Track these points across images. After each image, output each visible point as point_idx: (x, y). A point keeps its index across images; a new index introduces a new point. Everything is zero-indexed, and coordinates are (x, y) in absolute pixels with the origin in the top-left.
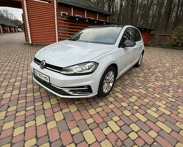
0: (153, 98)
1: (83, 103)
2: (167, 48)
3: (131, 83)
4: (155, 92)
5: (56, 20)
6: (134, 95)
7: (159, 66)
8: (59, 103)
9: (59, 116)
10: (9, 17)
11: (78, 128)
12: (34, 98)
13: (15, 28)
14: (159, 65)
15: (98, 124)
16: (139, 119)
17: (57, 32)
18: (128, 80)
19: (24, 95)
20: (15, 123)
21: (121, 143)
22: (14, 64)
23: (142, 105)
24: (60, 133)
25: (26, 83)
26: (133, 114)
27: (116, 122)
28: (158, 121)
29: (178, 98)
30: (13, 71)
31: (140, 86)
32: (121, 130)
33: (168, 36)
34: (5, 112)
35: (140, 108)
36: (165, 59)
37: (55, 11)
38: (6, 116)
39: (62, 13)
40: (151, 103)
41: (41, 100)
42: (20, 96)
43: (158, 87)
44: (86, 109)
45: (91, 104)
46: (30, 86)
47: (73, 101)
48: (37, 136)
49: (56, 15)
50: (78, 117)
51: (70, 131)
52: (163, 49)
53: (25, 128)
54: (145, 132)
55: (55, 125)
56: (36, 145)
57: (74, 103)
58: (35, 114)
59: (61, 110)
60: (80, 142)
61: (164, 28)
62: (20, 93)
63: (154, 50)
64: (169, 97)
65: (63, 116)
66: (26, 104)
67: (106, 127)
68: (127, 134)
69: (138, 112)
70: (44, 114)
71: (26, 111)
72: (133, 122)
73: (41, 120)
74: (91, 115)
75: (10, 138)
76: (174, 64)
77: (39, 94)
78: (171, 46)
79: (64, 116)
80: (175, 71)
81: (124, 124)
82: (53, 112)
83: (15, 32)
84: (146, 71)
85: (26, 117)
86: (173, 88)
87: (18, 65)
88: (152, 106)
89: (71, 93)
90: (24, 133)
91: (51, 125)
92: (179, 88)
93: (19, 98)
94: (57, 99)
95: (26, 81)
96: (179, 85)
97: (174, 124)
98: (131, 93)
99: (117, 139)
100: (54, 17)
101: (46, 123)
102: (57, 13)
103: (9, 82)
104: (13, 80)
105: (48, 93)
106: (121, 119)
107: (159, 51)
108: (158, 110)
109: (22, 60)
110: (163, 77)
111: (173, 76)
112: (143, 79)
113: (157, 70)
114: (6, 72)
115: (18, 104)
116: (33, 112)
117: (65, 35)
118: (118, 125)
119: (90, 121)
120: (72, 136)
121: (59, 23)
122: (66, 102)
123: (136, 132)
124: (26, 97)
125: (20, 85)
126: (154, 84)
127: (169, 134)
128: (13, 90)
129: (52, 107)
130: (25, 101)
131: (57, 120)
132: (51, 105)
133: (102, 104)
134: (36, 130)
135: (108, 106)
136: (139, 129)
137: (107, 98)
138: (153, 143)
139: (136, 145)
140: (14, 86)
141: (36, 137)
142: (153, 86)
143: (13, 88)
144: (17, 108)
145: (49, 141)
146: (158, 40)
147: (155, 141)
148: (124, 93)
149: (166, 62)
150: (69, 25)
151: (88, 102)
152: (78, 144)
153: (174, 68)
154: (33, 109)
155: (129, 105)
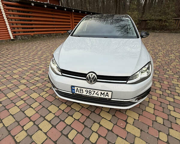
8: (115, 116)
11: (162, 133)
59: (127, 122)
77: (78, 114)
79: (136, 127)
82: (122, 128)
129: (114, 124)
131: (137, 135)
150: (18, 11)
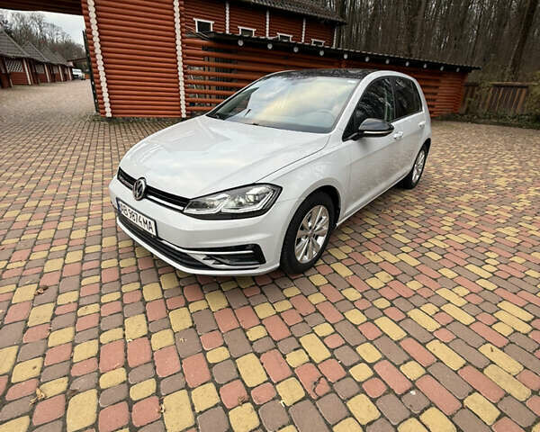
0: (435, 280)
1: (242, 289)
2: (515, 126)
3: (382, 236)
4: (444, 262)
5: (179, 48)
6: (383, 270)
7: (475, 187)
8: (182, 288)
9: (180, 319)
10: (47, 35)
11: (226, 349)
12: (120, 272)
13: (64, 67)
14: (475, 181)
15: (275, 342)
16: (384, 333)
17: (182, 84)
18: (373, 226)
19: (96, 264)
20: (76, 333)
21: (328, 389)
22: (67, 179)
23: (401, 296)
24: (181, 359)
25: (99, 232)
26: (372, 321)
27: (322, 339)
28: (436, 338)
29: (506, 280)
30: (66, 199)
31: (406, 245)
32: (333, 357)
33: (522, 87)
34: (51, 306)
35: (392, 305)
36: (501, 162)
37: (177, 20)
38: (54, 316)
39: (199, 22)
40: (426, 293)
41: (137, 278)
42: (86, 266)
43: (456, 250)
44: (249, 304)
45: (262, 292)
46: (109, 241)
47: (217, 282)
48: (126, 363)
49: (178, 32)
50: (227, 323)
51: (205, 355)
52: (502, 128)
53: (100, 344)
54: (393, 364)
55: (170, 341)
56: (124, 382)
57: (220, 289)
58: (121, 312)
59: (187, 305)
60: (229, 382)
61: (510, 63)
62: (86, 258)
63: (474, 134)
64: (482, 278)
65: (190, 320)
66: (101, 287)
67: (295, 350)
68: (347, 369)
69: (384, 315)
70: (145, 312)
71: (101, 305)
72: (368, 341)
73: (136, 326)
74: (261, 320)
75: (67, 365)
76: (523, 177)
77: (133, 261)
78: (528, 120)
79: (192, 318)
80: (519, 201)
81: (343, 345)
82: (167, 308)
83: (66, 79)
84: (432, 200)
85: (101, 317)
86: (499, 251)
87: (76, 182)
88: (427, 300)
89: (210, 263)
90: (98, 356)
91: (162, 339)
92: (518, 251)
93: (82, 272)
94: (178, 277)
95: (99, 227)
96: (519, 244)
97: (477, 349)
98: (377, 264)
99: (319, 379)
100: (174, 37)
101: (149, 336)
102: (183, 24)
103: (56, 230)
104: (65, 225)
105: (155, 260)
106: (336, 332)
107: (487, 136)
108: (442, 311)
109: (88, 167)
110: (477, 220)
111: (510, 216)
112: (417, 226)
113: (466, 198)
114: (49, 202)
115: (80, 286)
116: (118, 307)
117: (207, 90)
118: (326, 346)
119: (256, 333)
120: (211, 366)
121: (188, 55)
122: (199, 284)
123: (370, 366)
124: (101, 270)
125: (85, 238)
126: (448, 239)
127: (456, 372)
128: (67, 251)
129: (163, 298)
130: (97, 279)
131: (176, 328)
132: (163, 291)
133: (291, 291)
134: (126, 350)
135: (307, 297)
136: (380, 356)
137: (308, 277)
138: (407, 392)
139: (365, 394)
140: (70, 240)
141: (126, 366)
142: (441, 245)
143: (68, 247)
144: (80, 297)
145: (156, 377)
146: (488, 101)
147: (414, 387)
148: (357, 263)
149: (500, 173)
151: (257, 285)
152: (222, 385)
153: (520, 192)
154: (118, 300)
155: (363, 297)
